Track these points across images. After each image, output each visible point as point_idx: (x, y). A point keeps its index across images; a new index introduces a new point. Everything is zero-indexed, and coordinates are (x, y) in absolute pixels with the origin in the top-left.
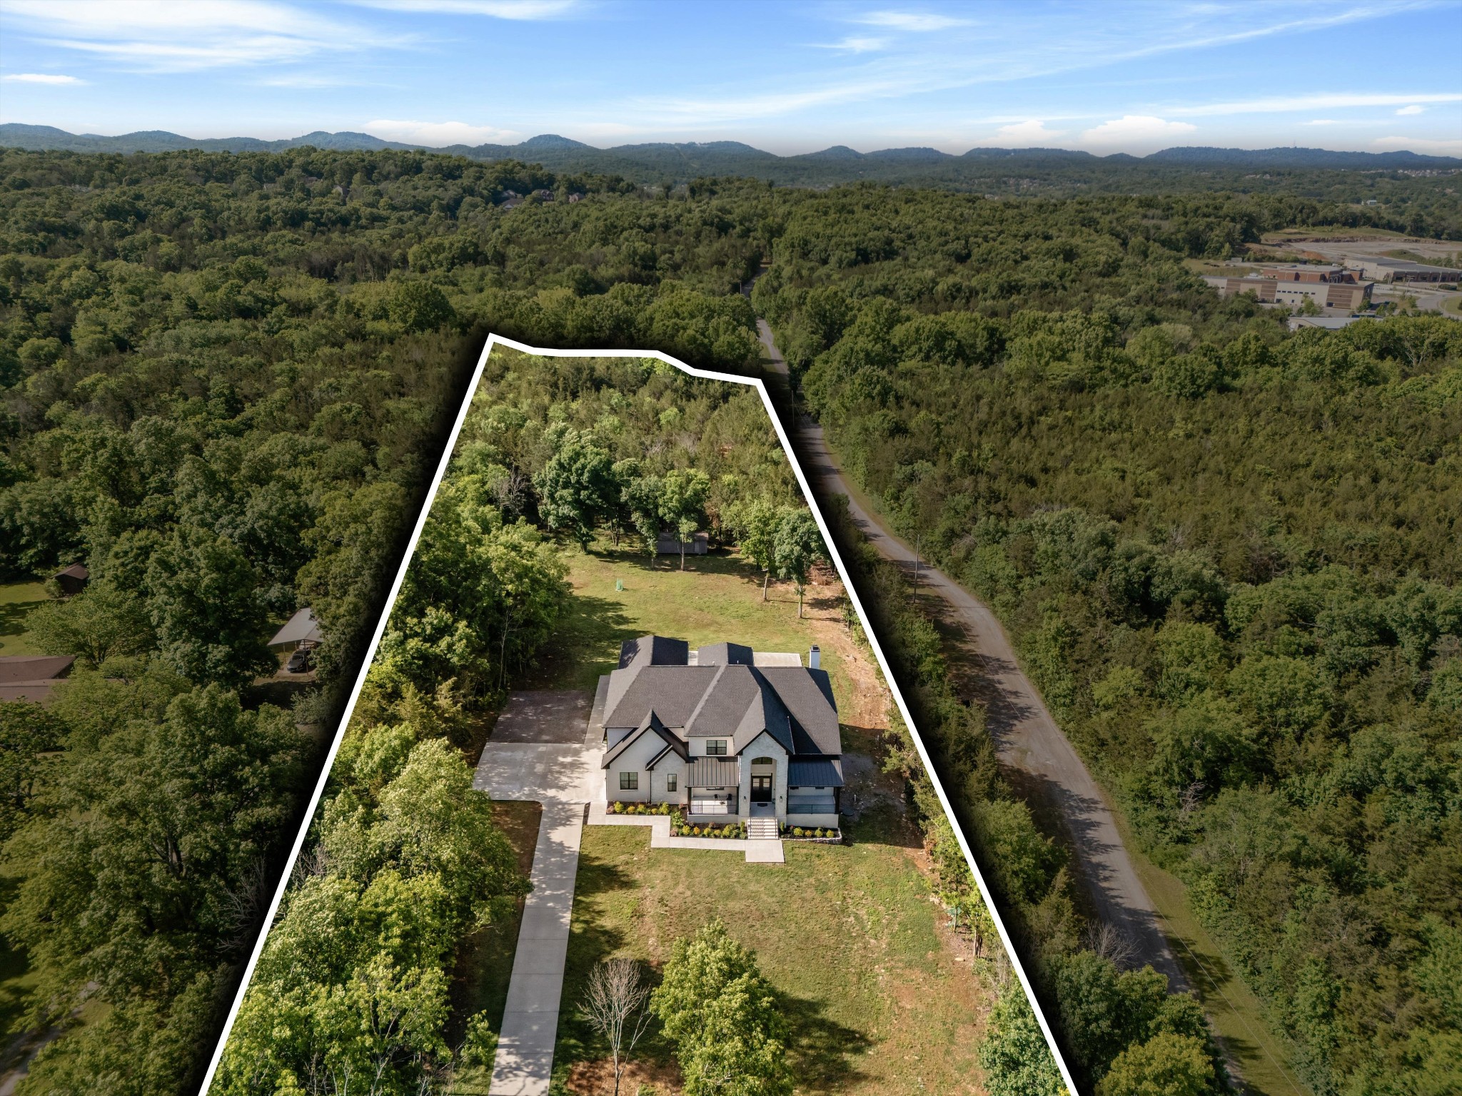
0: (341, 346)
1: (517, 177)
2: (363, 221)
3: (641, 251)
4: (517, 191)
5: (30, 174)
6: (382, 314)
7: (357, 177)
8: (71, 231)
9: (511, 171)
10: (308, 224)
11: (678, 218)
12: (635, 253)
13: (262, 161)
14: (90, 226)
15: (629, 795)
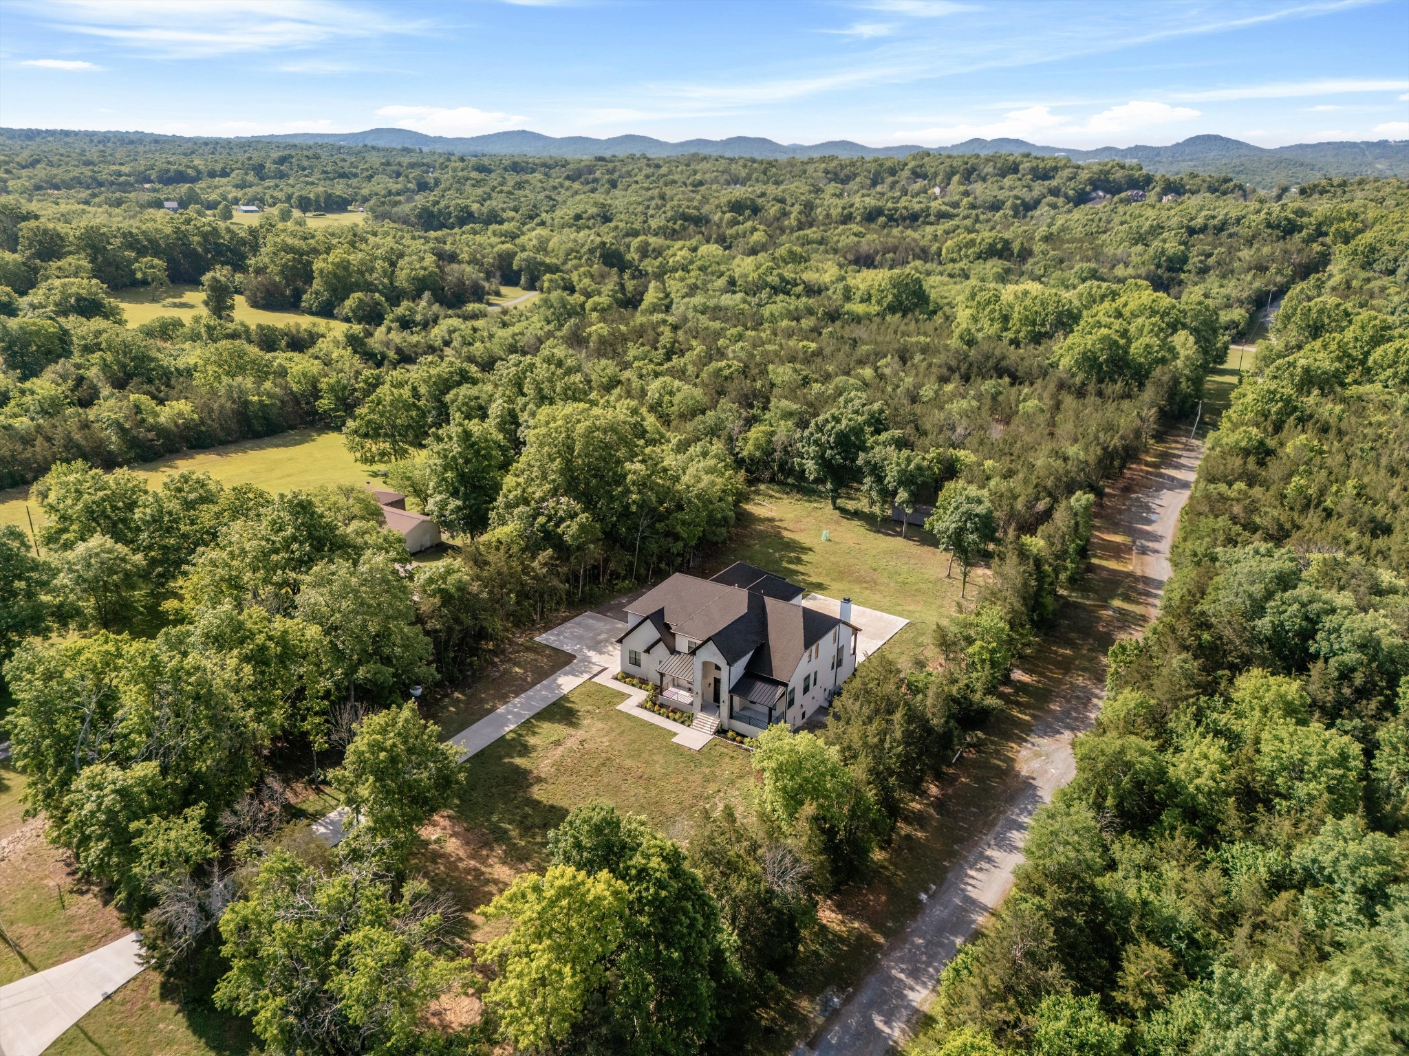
0: (798, 319)
1: (1111, 178)
2: (932, 218)
3: (1171, 252)
4: (1106, 191)
5: (708, 176)
6: (867, 299)
7: (956, 178)
8: (699, 221)
9: (1108, 172)
10: (882, 219)
11: (1238, 221)
12: (1163, 253)
13: (881, 165)
14: (716, 218)
15: (633, 669)
